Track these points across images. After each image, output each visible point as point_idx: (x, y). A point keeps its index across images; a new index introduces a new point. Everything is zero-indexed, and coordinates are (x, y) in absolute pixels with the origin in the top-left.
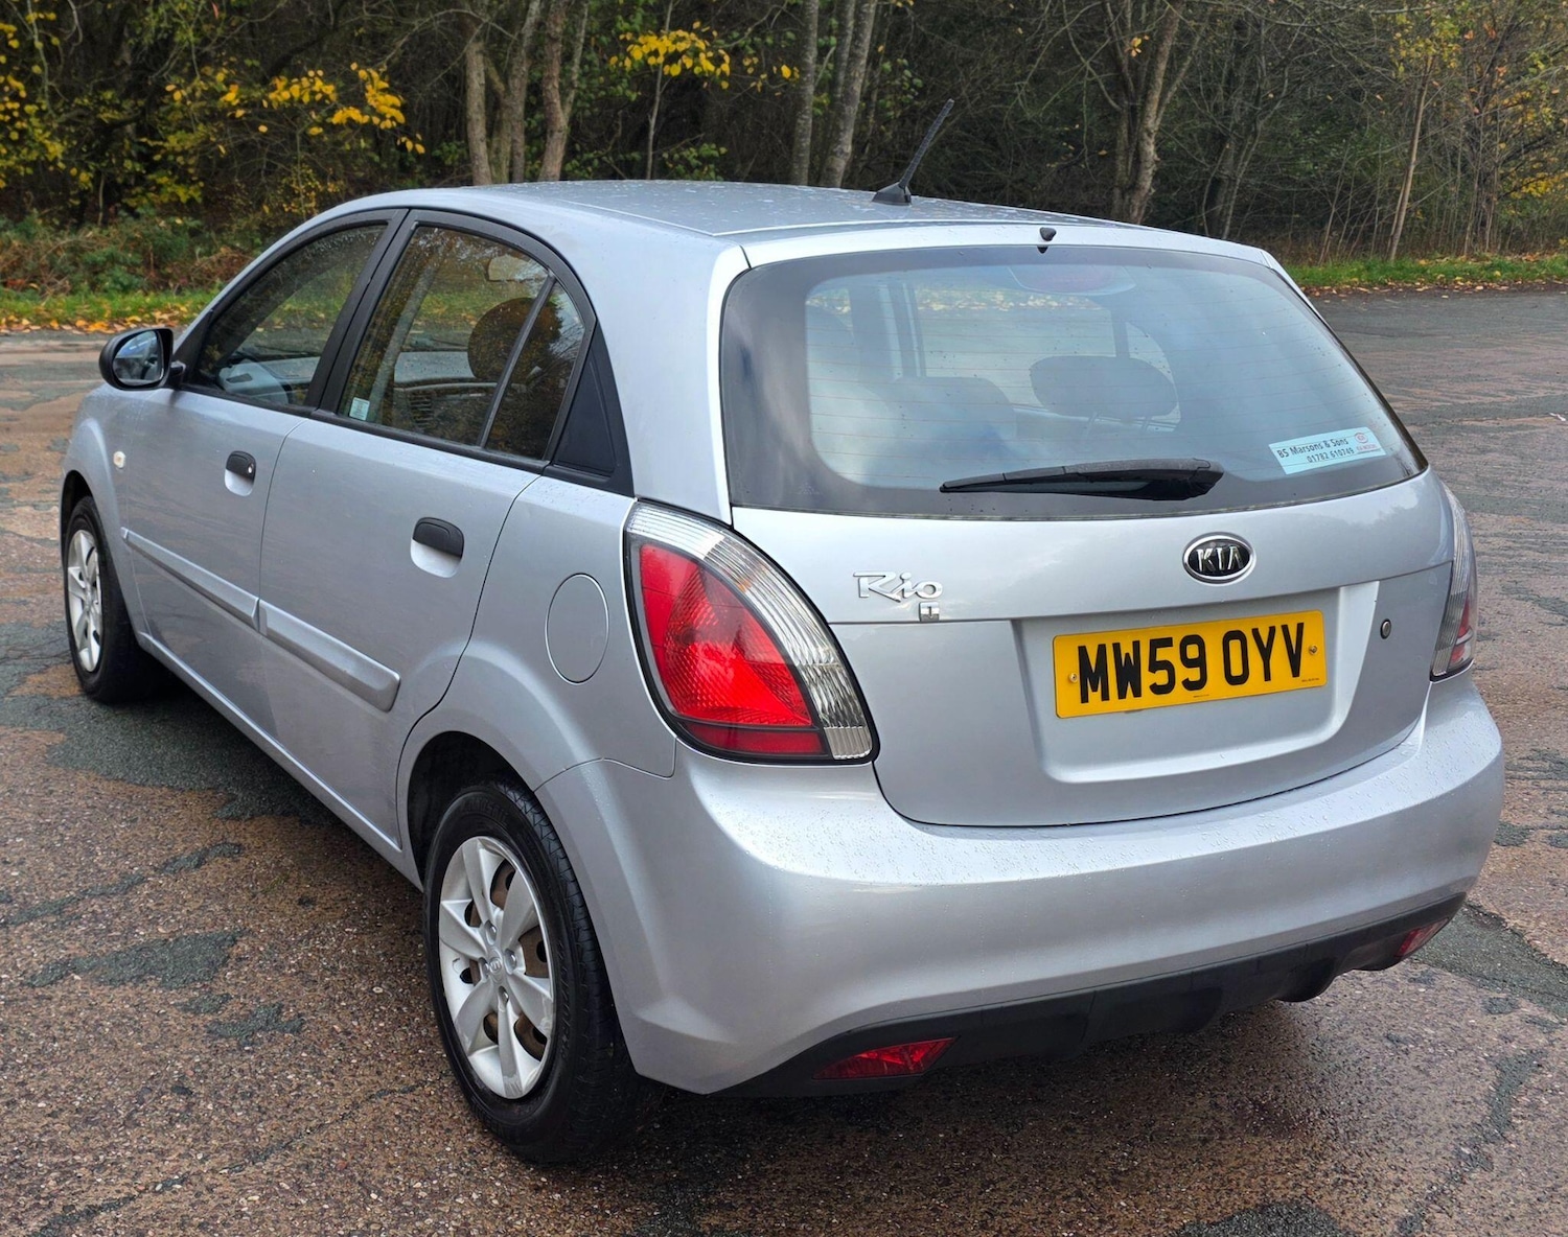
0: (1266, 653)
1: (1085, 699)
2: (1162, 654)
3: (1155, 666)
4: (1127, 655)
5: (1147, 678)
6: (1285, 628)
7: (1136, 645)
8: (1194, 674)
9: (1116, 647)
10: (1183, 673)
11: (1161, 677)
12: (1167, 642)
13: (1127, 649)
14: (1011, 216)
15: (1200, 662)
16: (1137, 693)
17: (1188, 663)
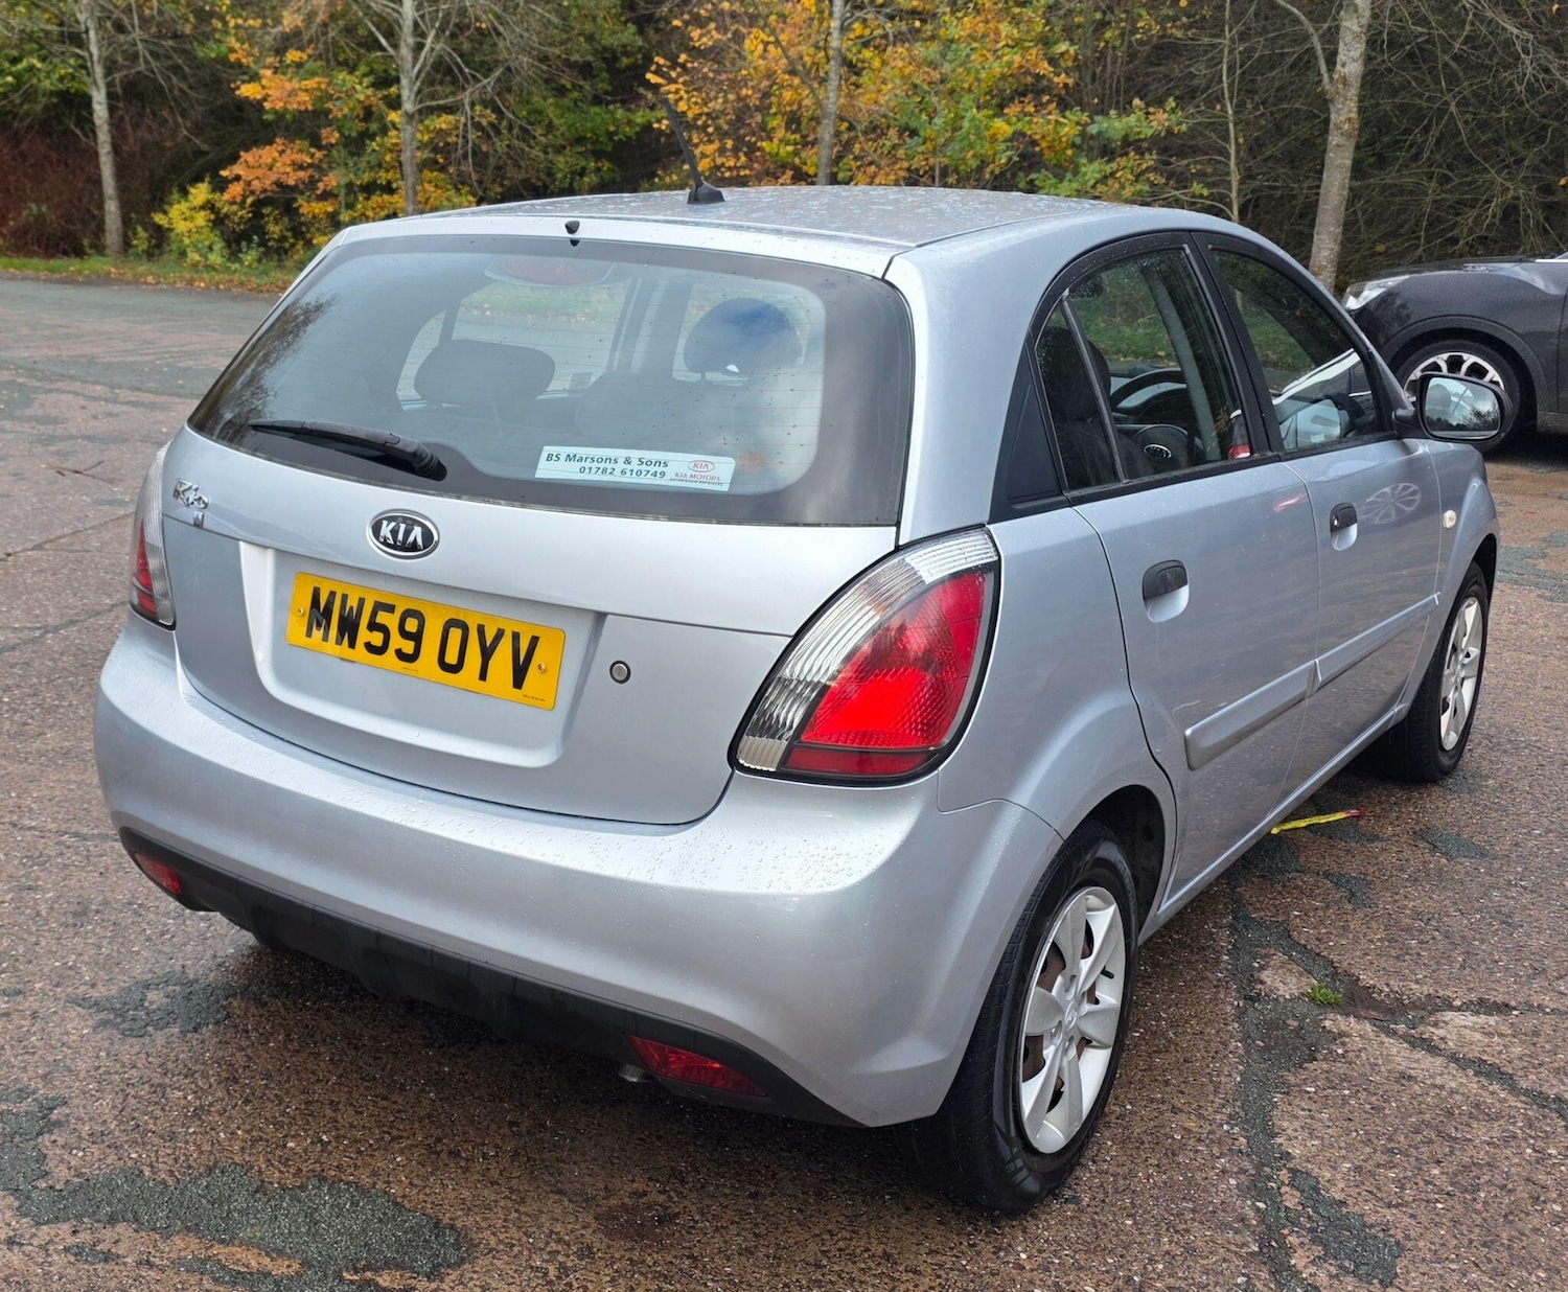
0: (487, 653)
1: (309, 634)
2: (383, 617)
3: (373, 626)
4: (352, 608)
5: (364, 635)
6: (516, 637)
7: (362, 602)
8: (408, 647)
9: (345, 598)
10: (397, 641)
11: (377, 639)
12: (390, 609)
13: (352, 602)
14: (637, 210)
15: (417, 638)
16: (352, 645)
17: (405, 634)
